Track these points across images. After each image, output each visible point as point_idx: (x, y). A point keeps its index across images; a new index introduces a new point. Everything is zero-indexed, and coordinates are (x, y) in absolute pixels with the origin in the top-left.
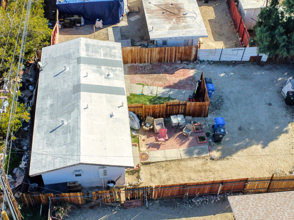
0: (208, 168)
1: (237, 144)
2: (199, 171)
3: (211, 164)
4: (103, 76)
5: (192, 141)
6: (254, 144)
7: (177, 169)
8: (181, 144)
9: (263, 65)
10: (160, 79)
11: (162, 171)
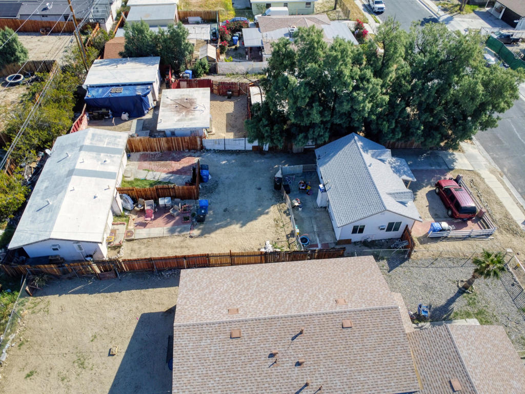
0: (185, 244)
1: (219, 224)
2: (176, 247)
3: (189, 242)
4: (100, 163)
5: (177, 221)
6: (234, 224)
7: (157, 245)
8: (167, 223)
9: (265, 154)
10: (165, 166)
11: (143, 247)
